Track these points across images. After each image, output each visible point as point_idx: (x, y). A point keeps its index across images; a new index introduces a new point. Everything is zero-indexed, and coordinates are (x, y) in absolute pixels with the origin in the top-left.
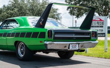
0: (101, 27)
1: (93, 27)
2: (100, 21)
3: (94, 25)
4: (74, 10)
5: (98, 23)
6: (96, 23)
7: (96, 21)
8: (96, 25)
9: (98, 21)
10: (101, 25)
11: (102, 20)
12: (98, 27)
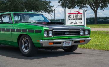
0: (80, 19)
2: (79, 14)
3: (73, 18)
4: (66, 2)
5: (77, 16)
6: (75, 16)
7: (75, 15)
8: (75, 18)
9: (76, 14)
10: (80, 18)
11: (81, 13)
12: (76, 19)
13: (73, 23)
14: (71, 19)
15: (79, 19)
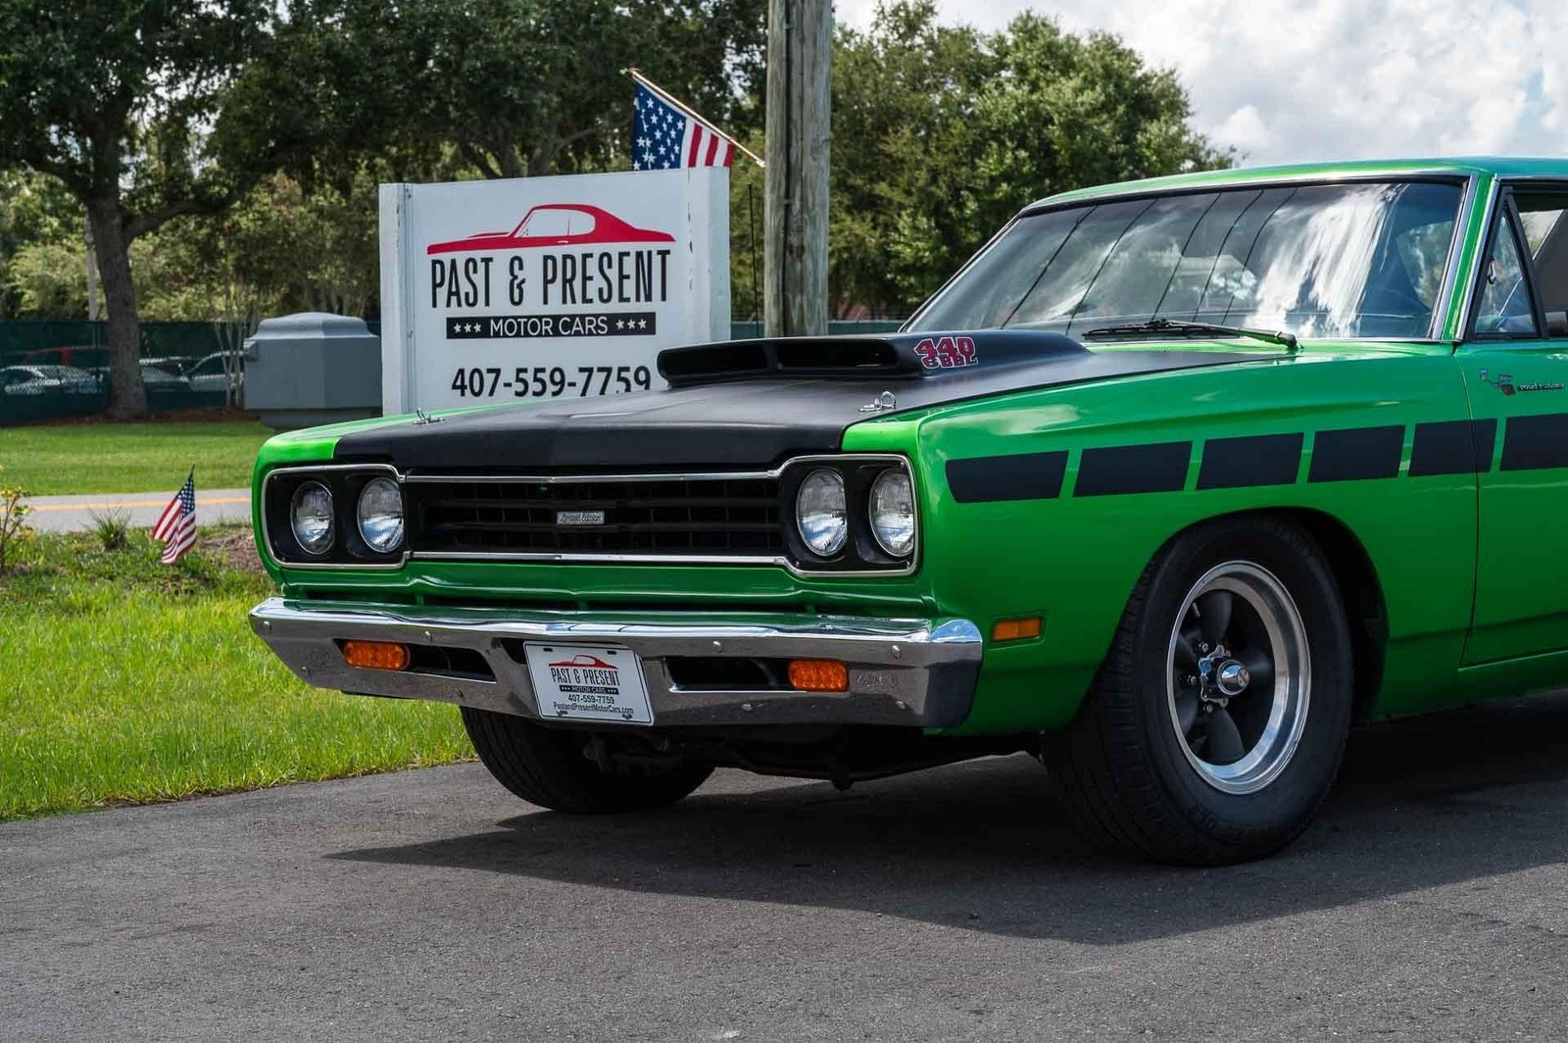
0: (613, 325)
1: (485, 333)
2: (597, 248)
3: (500, 305)
5: (563, 275)
6: (532, 274)
7: (533, 257)
8: (532, 305)
10: (615, 307)
11: (638, 224)
12: (560, 326)
13: (508, 375)
14: (483, 328)
15: (612, 319)
